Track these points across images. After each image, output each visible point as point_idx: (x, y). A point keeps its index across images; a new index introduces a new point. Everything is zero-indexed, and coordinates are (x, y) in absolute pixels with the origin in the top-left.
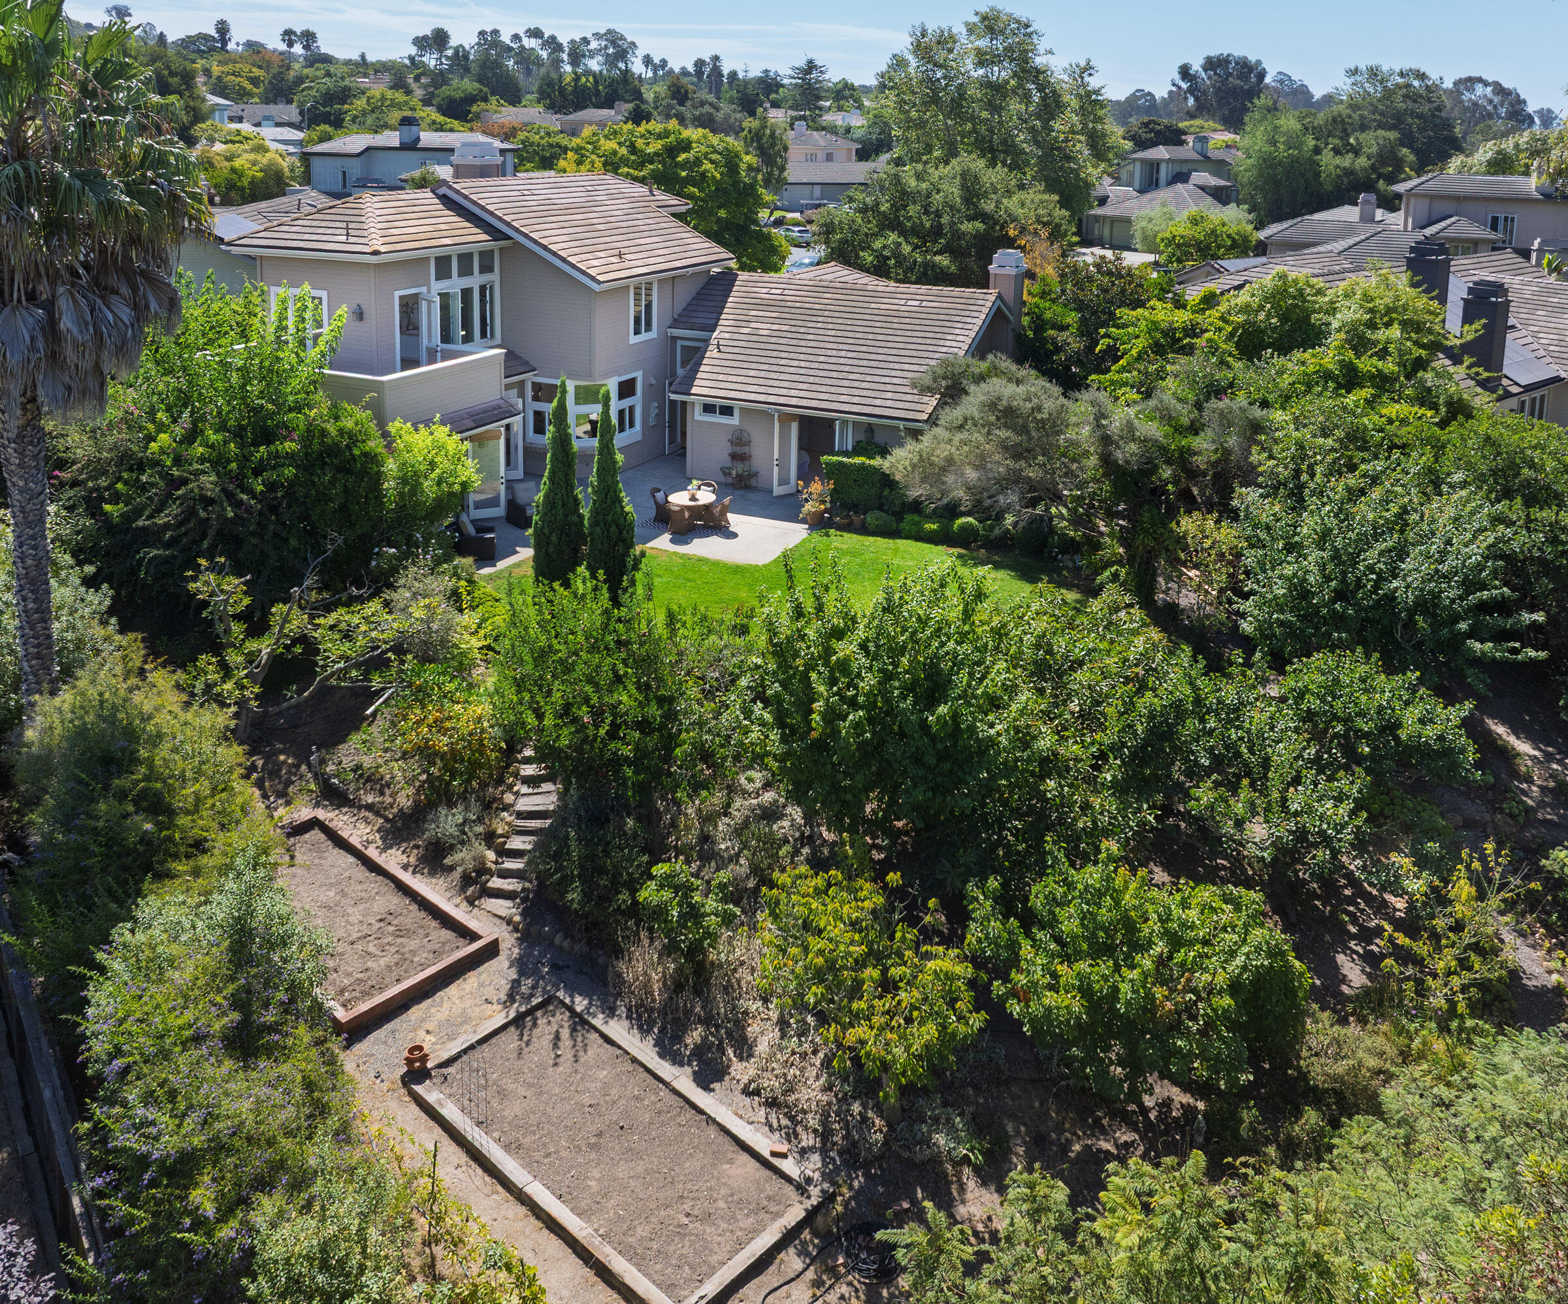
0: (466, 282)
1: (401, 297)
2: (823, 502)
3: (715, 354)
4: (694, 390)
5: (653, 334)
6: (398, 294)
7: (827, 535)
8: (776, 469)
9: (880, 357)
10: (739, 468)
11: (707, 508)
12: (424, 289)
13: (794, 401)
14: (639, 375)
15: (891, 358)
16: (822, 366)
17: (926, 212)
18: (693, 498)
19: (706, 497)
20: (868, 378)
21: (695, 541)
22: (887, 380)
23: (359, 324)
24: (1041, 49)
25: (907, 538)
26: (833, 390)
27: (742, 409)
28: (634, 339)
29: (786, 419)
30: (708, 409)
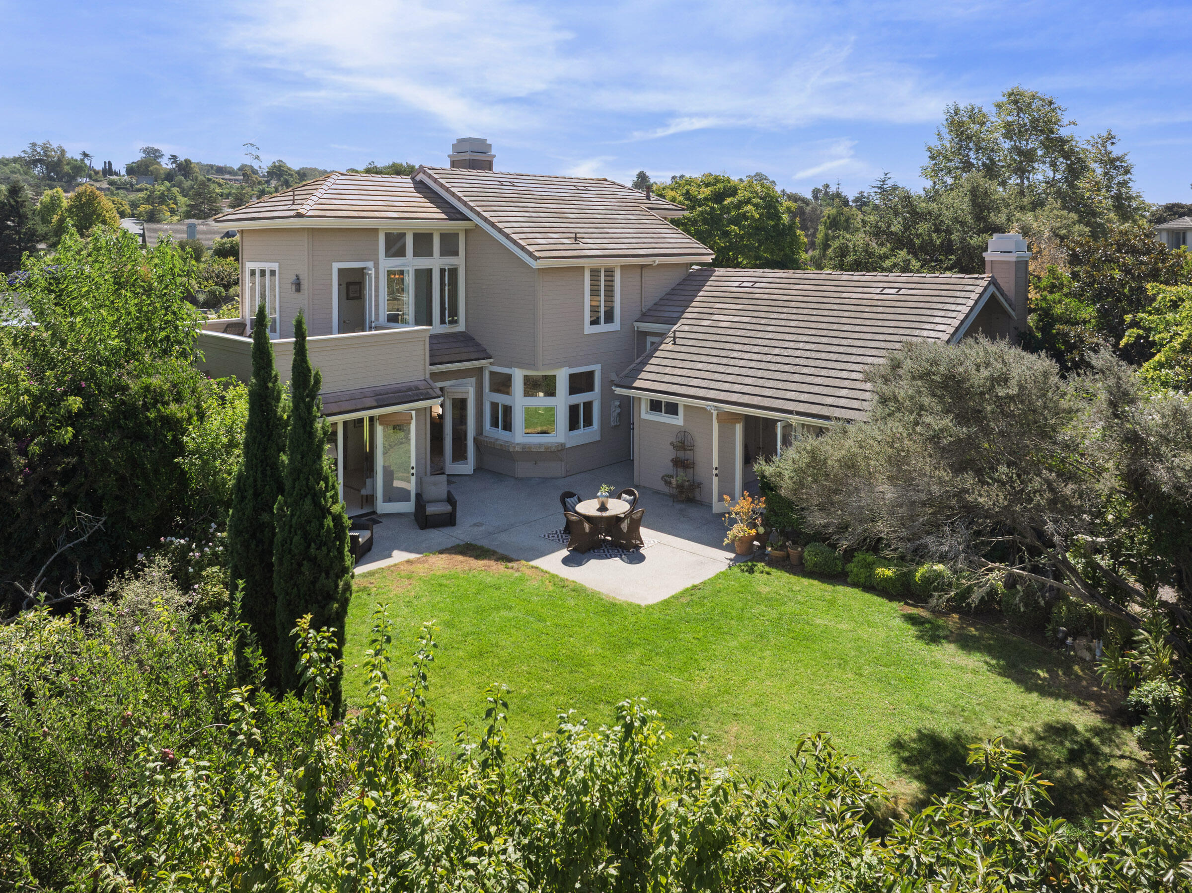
0: (423, 263)
1: (340, 271)
2: (754, 526)
3: (670, 347)
4: (637, 384)
5: (616, 326)
6: (336, 266)
7: (751, 571)
8: (715, 480)
9: (842, 349)
10: (681, 476)
11: (617, 519)
12: (370, 264)
13: (734, 398)
14: (597, 368)
15: (854, 351)
16: (775, 359)
17: (937, 231)
18: (603, 508)
19: (618, 507)
20: (824, 372)
21: (593, 562)
22: (845, 374)
23: (296, 295)
24: (1065, 121)
25: (855, 585)
26: (780, 385)
27: (686, 407)
28: (589, 329)
29: (728, 419)
30: (655, 406)
